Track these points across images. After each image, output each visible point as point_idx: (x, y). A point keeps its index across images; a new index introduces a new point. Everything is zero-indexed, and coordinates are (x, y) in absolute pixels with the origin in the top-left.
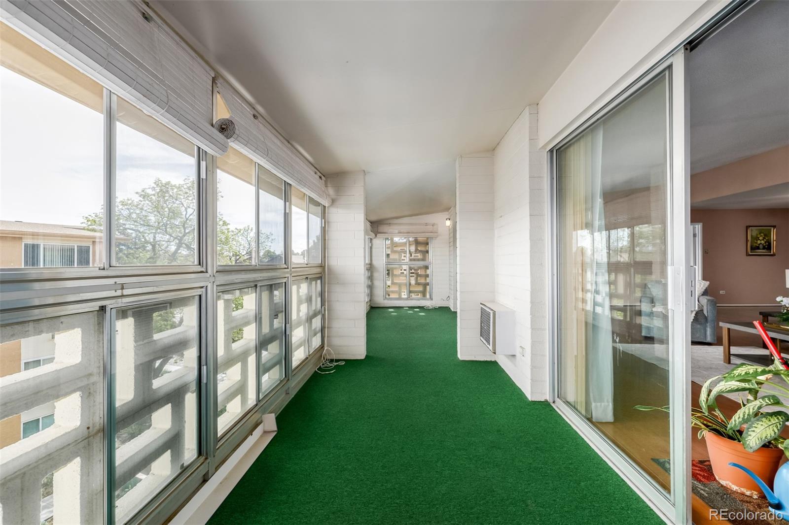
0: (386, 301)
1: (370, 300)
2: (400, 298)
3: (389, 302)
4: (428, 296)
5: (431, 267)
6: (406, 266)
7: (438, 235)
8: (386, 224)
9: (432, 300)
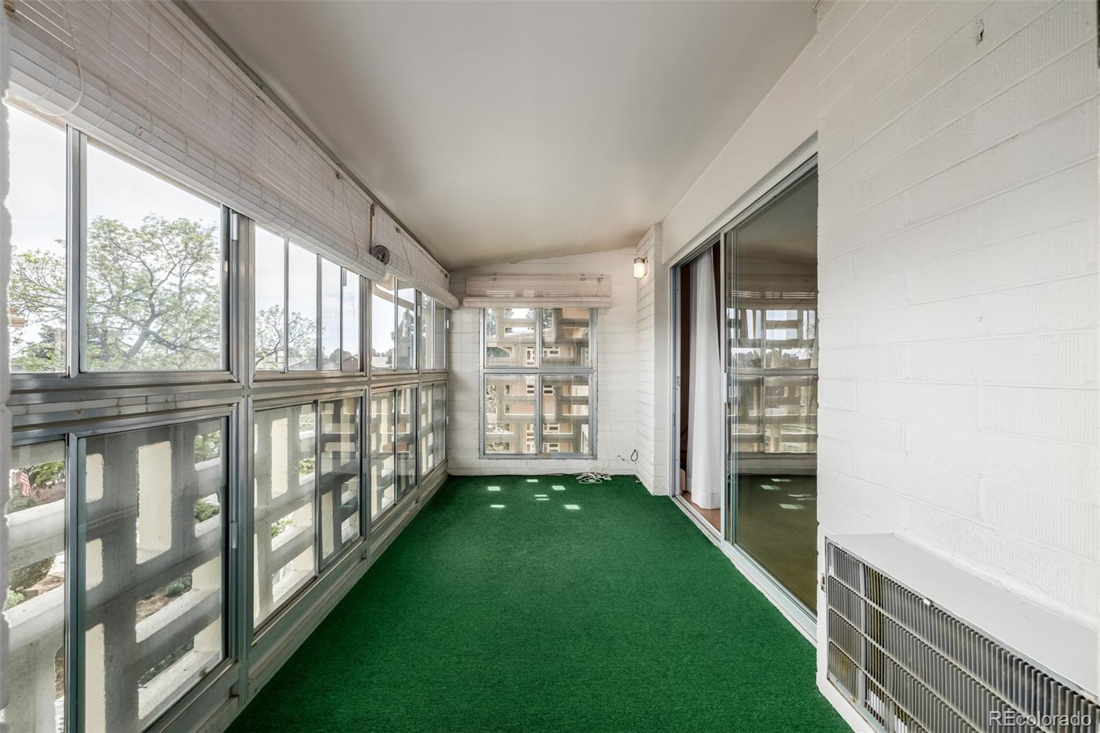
0: (484, 462)
1: (446, 461)
2: (519, 456)
3: (493, 463)
4: (585, 449)
5: (595, 379)
6: (532, 377)
7: (610, 303)
8: (485, 275)
9: (596, 458)
